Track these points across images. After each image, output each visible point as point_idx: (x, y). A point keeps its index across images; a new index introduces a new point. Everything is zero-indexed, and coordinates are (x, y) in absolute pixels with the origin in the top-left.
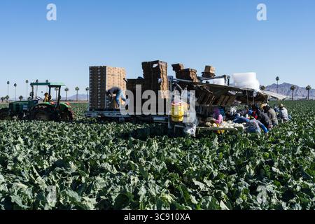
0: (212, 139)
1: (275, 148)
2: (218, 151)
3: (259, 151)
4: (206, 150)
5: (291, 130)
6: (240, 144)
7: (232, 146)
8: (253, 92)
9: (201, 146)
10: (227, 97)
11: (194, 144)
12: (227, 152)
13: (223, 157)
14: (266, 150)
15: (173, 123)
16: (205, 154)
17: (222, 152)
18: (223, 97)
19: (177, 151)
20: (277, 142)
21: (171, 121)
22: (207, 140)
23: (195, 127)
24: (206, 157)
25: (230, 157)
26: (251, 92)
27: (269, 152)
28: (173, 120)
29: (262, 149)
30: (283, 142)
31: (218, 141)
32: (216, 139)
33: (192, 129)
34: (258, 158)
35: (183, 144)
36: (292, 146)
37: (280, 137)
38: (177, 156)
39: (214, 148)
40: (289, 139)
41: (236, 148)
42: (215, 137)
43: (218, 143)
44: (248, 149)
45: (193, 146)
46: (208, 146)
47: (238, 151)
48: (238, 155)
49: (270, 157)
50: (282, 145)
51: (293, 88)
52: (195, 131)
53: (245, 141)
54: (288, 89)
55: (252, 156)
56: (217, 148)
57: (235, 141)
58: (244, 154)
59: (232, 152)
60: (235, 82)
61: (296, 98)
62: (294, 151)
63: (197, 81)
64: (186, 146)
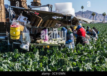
0: (35, 53)
1: (80, 58)
2: (39, 62)
3: (69, 61)
4: (30, 61)
5: (92, 45)
6: (55, 56)
7: (49, 58)
8: (71, 17)
9: (26, 58)
10: (51, 21)
11: (20, 57)
12: (45, 63)
13: (43, 66)
14: (74, 60)
15: (12, 41)
16: (29, 64)
17: (42, 62)
18: (48, 21)
19: (7, 63)
20: (82, 54)
21: (10, 39)
22: (31, 54)
23: (28, 44)
24: (30, 67)
25: (47, 66)
26: (69, 17)
27: (76, 62)
28: (12, 38)
29: (71, 59)
30: (86, 54)
31: (39, 54)
32: (38, 53)
33: (26, 45)
34: (68, 66)
35: (13, 57)
36: (92, 57)
37: (84, 50)
38: (8, 67)
39: (36, 59)
40: (90, 52)
41: (52, 59)
42: (36, 51)
43: (39, 56)
44: (61, 60)
45: (20, 59)
46: (31, 58)
47: (54, 61)
48: (54, 65)
49: (77, 65)
50: (85, 56)
51: (93, 14)
52: (28, 47)
53: (59, 54)
54: (90, 15)
55: (64, 65)
56: (38, 60)
57: (51, 54)
58: (58, 63)
59: (49, 62)
60: (57, 9)
61: (96, 22)
62: (94, 60)
63: (28, 8)
64: (14, 59)
